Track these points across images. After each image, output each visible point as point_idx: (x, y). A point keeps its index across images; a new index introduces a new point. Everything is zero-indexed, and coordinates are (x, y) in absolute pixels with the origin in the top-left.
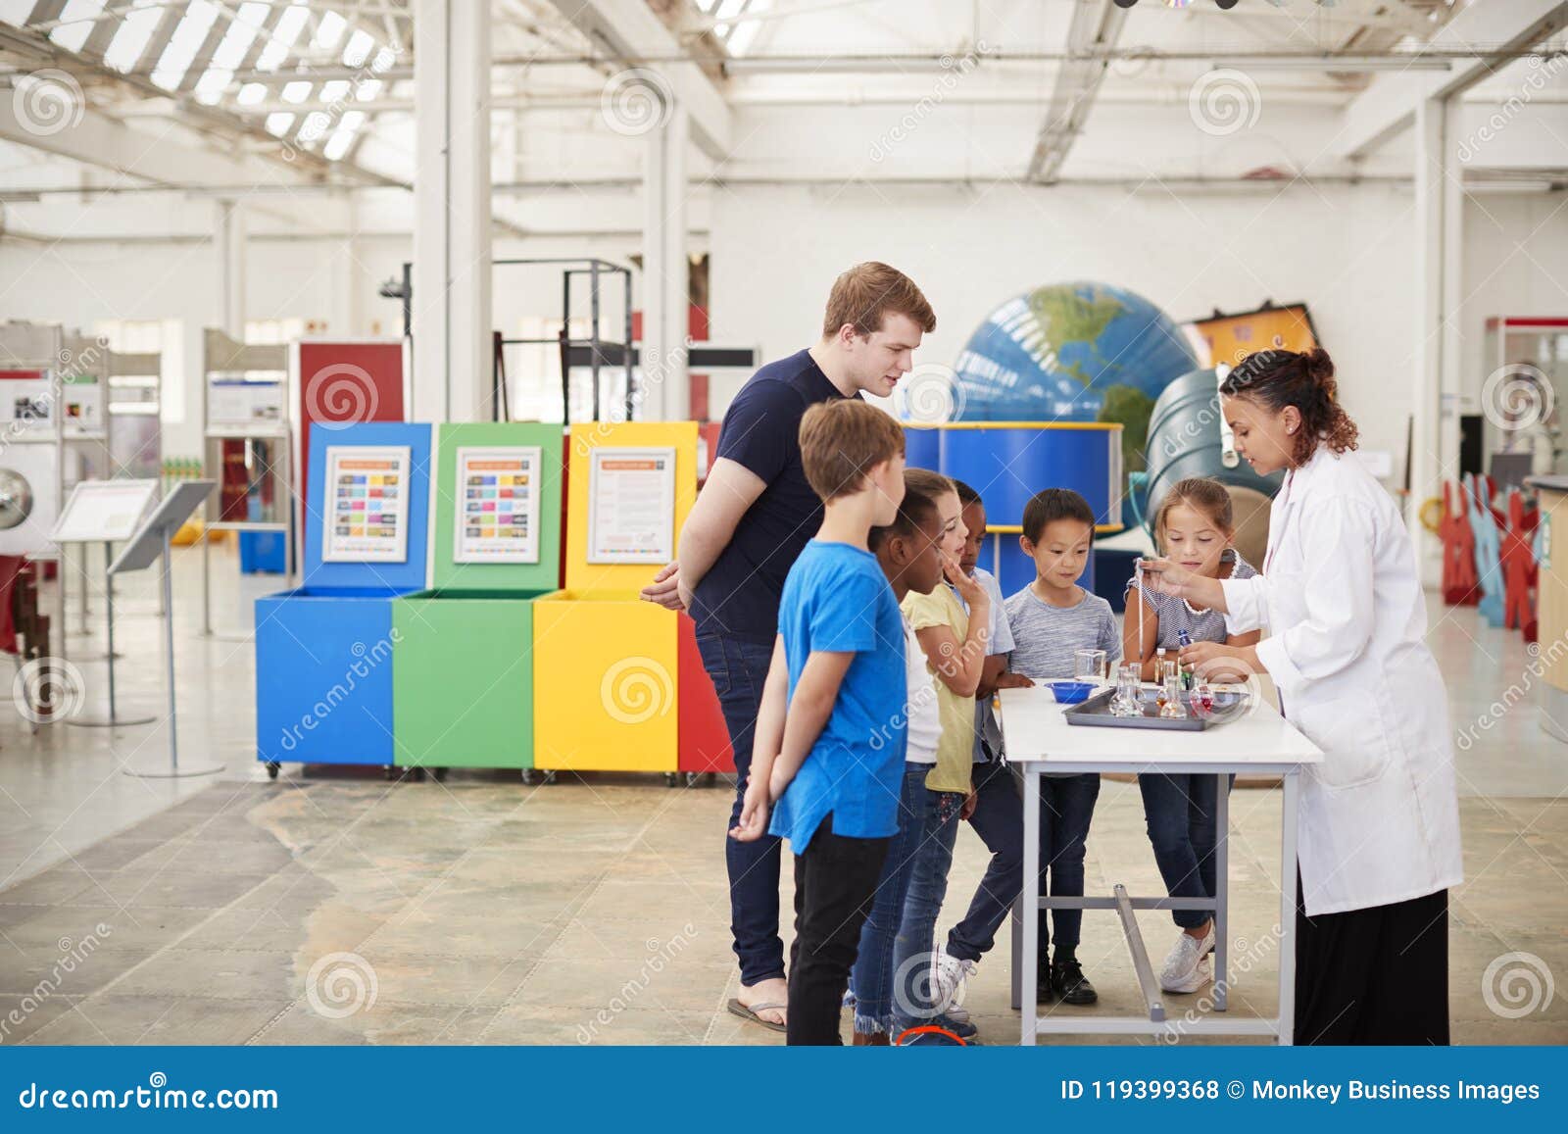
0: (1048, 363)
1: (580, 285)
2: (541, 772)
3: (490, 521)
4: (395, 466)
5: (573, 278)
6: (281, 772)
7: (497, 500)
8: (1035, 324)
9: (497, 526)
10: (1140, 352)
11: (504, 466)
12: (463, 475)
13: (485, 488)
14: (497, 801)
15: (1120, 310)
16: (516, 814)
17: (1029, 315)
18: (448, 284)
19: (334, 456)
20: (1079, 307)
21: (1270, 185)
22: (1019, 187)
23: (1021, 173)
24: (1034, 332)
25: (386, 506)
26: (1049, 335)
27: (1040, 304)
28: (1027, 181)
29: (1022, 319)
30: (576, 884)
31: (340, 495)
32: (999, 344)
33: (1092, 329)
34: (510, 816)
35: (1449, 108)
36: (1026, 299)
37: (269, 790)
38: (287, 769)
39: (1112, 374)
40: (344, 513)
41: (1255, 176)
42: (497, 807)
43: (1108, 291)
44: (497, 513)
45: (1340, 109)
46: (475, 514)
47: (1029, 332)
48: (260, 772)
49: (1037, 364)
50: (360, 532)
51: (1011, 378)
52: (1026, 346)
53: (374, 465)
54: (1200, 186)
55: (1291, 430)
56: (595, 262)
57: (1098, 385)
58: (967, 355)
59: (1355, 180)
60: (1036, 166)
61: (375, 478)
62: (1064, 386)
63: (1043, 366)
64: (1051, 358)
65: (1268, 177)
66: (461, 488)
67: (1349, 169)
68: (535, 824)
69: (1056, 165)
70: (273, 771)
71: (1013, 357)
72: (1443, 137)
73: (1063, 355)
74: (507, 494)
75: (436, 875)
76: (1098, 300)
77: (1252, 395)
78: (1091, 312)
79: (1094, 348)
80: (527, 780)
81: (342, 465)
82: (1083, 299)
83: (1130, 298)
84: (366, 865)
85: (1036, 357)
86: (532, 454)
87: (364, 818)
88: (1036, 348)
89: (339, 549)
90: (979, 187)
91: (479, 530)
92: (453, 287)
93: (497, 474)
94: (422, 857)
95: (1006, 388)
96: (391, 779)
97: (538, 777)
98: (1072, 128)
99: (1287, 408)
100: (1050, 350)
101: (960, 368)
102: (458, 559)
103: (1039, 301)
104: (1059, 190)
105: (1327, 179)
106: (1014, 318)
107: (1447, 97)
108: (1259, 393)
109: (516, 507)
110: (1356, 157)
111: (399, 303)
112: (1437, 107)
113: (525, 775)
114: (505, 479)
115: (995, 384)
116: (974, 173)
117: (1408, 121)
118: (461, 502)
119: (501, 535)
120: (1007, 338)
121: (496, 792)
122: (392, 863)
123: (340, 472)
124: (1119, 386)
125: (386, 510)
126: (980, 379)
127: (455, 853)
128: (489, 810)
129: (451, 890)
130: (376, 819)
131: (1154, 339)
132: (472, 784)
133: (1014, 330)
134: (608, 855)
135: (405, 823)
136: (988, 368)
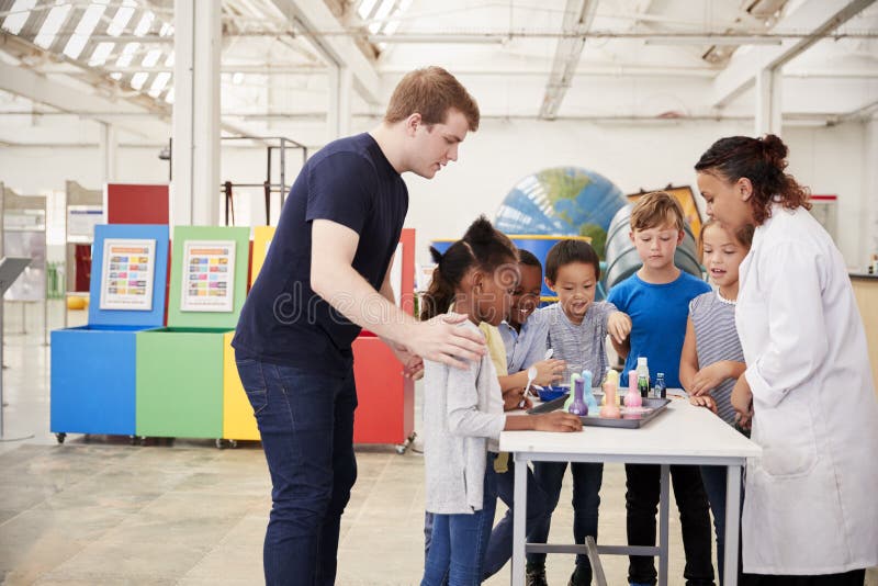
0: (548, 211)
1: (276, 154)
2: (228, 441)
3: (203, 286)
4: (146, 251)
5: (273, 151)
6: (66, 440)
7: (208, 273)
8: (541, 190)
9: (208, 289)
10: (601, 206)
11: (213, 252)
12: (187, 258)
13: (200, 265)
14: (197, 460)
15: (590, 182)
16: (206, 468)
17: (538, 185)
18: (193, 148)
19: (109, 245)
20: (567, 180)
21: (673, 121)
22: (535, 121)
23: (536, 113)
24: (541, 194)
25: (140, 276)
26: (549, 194)
27: (545, 178)
28: (539, 118)
29: (534, 187)
30: (227, 519)
31: (112, 269)
32: (521, 200)
33: (572, 193)
34: (198, 470)
35: (776, 74)
36: (537, 176)
37: (55, 450)
38: (70, 437)
39: (584, 218)
40: (114, 280)
41: (665, 116)
42: (195, 463)
43: (583, 172)
44: (208, 281)
45: (711, 79)
46: (195, 281)
47: (538, 194)
48: (53, 439)
49: (542, 212)
50: (124, 292)
51: (527, 220)
52: (537, 202)
53: (133, 251)
54: (634, 121)
55: (745, 197)
56: (283, 140)
57: (577, 223)
58: (503, 207)
59: (719, 119)
60: (544, 109)
61: (134, 259)
62: (557, 224)
63: (546, 213)
64: (550, 208)
65: (671, 116)
66: (186, 265)
67: (715, 113)
68: (216, 475)
69: (555, 107)
70: (61, 438)
71: (529, 208)
72: (771, 91)
73: (557, 207)
74: (214, 270)
75: (135, 511)
76: (578, 177)
77: (715, 170)
78: (573, 182)
79: (574, 203)
80: (219, 446)
81: (114, 250)
82: (569, 176)
83: (595, 176)
84: (92, 504)
85: (542, 208)
86: (230, 246)
87: (107, 470)
88: (542, 203)
89: (110, 302)
90: (513, 121)
91: (196, 291)
92: (196, 150)
93: (209, 257)
94: (132, 498)
95: (525, 225)
96: (134, 444)
97: (226, 444)
98: (565, 82)
99: (742, 179)
100: (550, 204)
101: (499, 215)
102: (183, 309)
103: (543, 177)
104: (556, 123)
105: (704, 118)
106: (530, 186)
107: (774, 68)
108: (721, 168)
109: (220, 277)
110: (720, 106)
111: (167, 162)
112: (768, 73)
113: (217, 442)
114: (213, 260)
115: (519, 223)
116: (511, 113)
117: (751, 83)
118: (186, 273)
119: (210, 294)
120: (526, 198)
121: (198, 453)
122: (110, 503)
123: (112, 255)
124: (589, 224)
125: (139, 279)
126: (511, 221)
127: (152, 496)
128: (189, 465)
129: (142, 524)
130: (114, 471)
131: (608, 198)
132: (185, 448)
133: (530, 192)
134: (256, 498)
135: (131, 474)
136: (515, 214)
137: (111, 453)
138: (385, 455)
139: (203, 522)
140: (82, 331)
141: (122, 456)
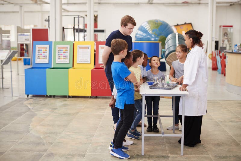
0: (150, 32)
1: (76, 19)
2: (70, 96)
4: (47, 48)
5: (75, 18)
7: (63, 53)
8: (148, 26)
9: (63, 57)
10: (165, 31)
12: (57, 49)
14: (63, 101)
15: (162, 24)
17: (147, 24)
18: (55, 19)
19: (37, 46)
20: (155, 23)
22: (146, 4)
24: (148, 27)
26: (151, 27)
28: (148, 3)
29: (146, 25)
30: (74, 114)
31: (38, 53)
33: (157, 27)
34: (65, 103)
36: (147, 22)
37: (27, 99)
38: (30, 96)
39: (160, 34)
40: (39, 55)
43: (160, 21)
46: (59, 56)
47: (147, 27)
48: (26, 96)
51: (145, 34)
52: (147, 29)
53: (43, 48)
54: (175, 4)
55: (191, 42)
56: (79, 16)
57: (158, 35)
58: (138, 31)
59: (199, 4)
60: (149, 1)
61: (44, 50)
62: (153, 36)
64: (151, 31)
65: (186, 3)
67: (198, 2)
68: (69, 104)
69: (152, 1)
70: (28, 96)
71: (145, 31)
73: (153, 31)
75: (53, 112)
76: (159, 22)
78: (157, 24)
79: (158, 30)
81: (38, 48)
82: (156, 22)
83: (163, 22)
84: (42, 111)
85: (149, 31)
86: (68, 46)
87: (42, 103)
88: (148, 30)
89: (38, 61)
90: (140, 4)
91: (60, 58)
93: (63, 49)
94: (51, 109)
95: (144, 36)
96: (46, 97)
97: (69, 97)
99: (191, 38)
100: (151, 30)
101: (137, 33)
102: (57, 63)
103: (149, 22)
104: (153, 5)
105: (195, 3)
109: (66, 55)
111: (48, 22)
113: (67, 96)
115: (142, 35)
118: (57, 53)
119: (63, 59)
120: (144, 28)
121: (63, 99)
122: (46, 111)
123: (38, 49)
124: (161, 36)
125: (45, 55)
126: (140, 35)
127: (56, 109)
128: (62, 102)
129: (55, 115)
130: (44, 103)
131: (167, 28)
132: (59, 98)
133: (145, 27)
134: (80, 109)
135: (48, 104)
136: (141, 33)
137: (41, 99)
138: (109, 99)
139: (69, 114)
140: (31, 69)
141: (45, 100)
